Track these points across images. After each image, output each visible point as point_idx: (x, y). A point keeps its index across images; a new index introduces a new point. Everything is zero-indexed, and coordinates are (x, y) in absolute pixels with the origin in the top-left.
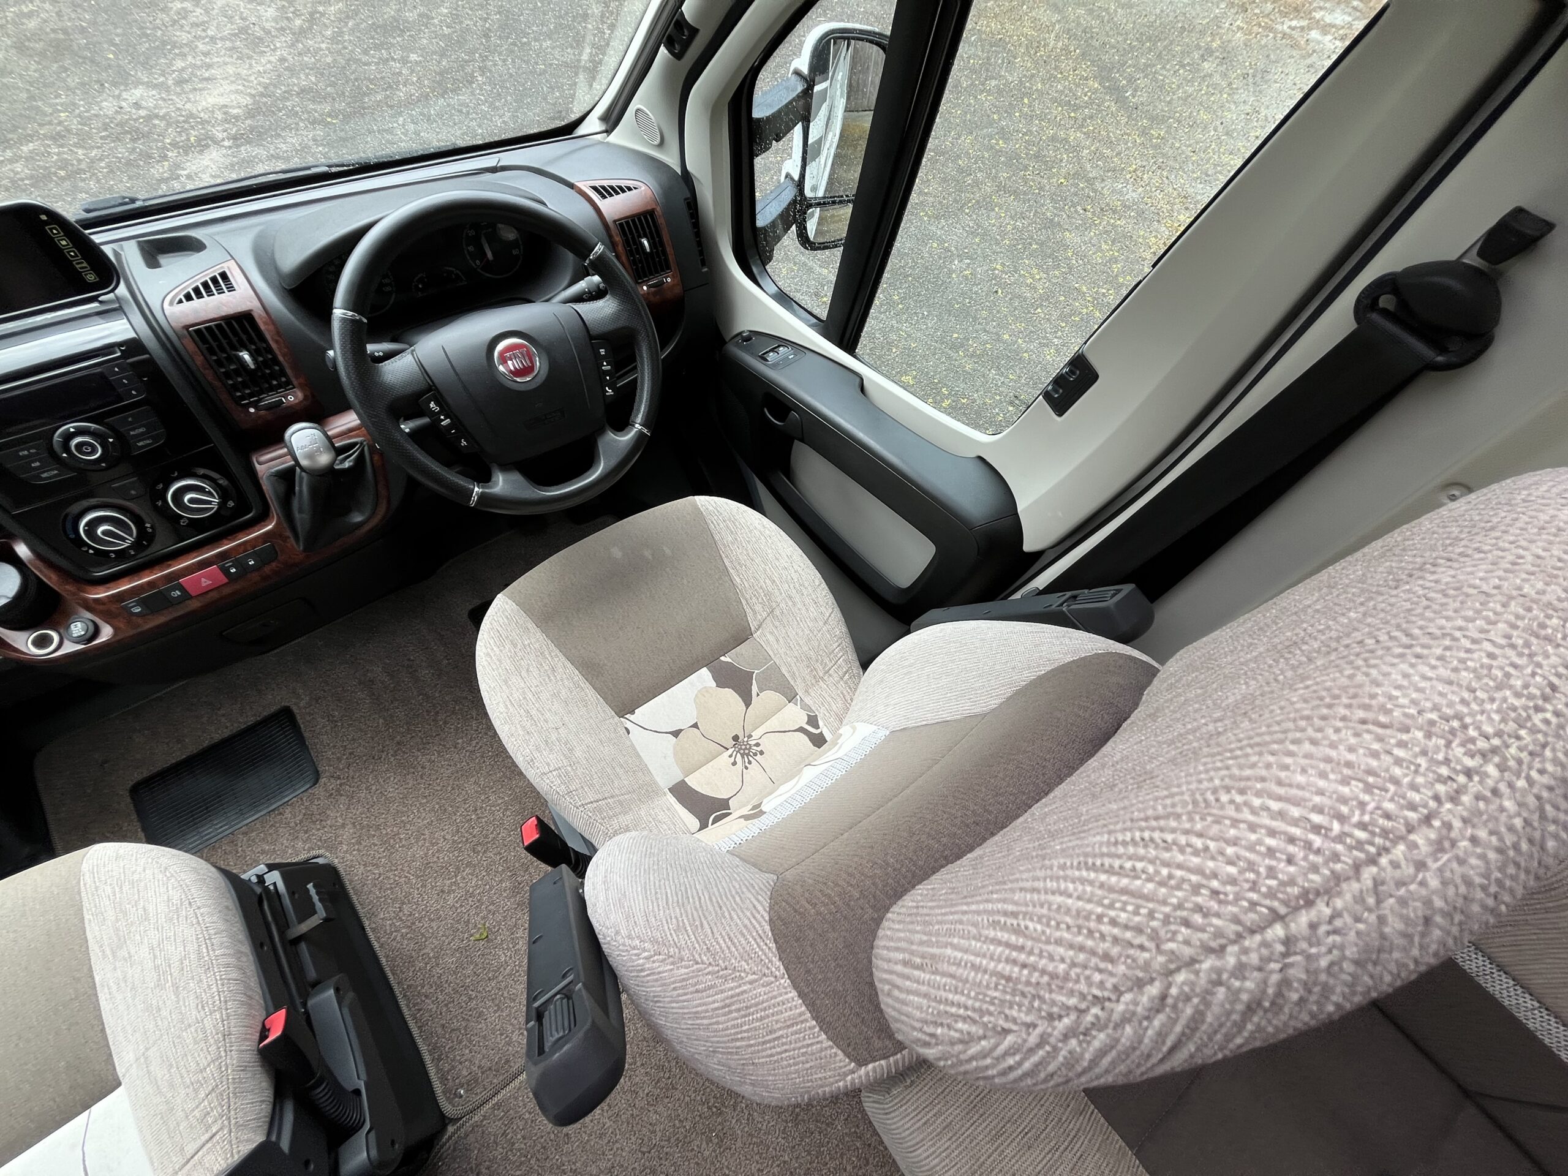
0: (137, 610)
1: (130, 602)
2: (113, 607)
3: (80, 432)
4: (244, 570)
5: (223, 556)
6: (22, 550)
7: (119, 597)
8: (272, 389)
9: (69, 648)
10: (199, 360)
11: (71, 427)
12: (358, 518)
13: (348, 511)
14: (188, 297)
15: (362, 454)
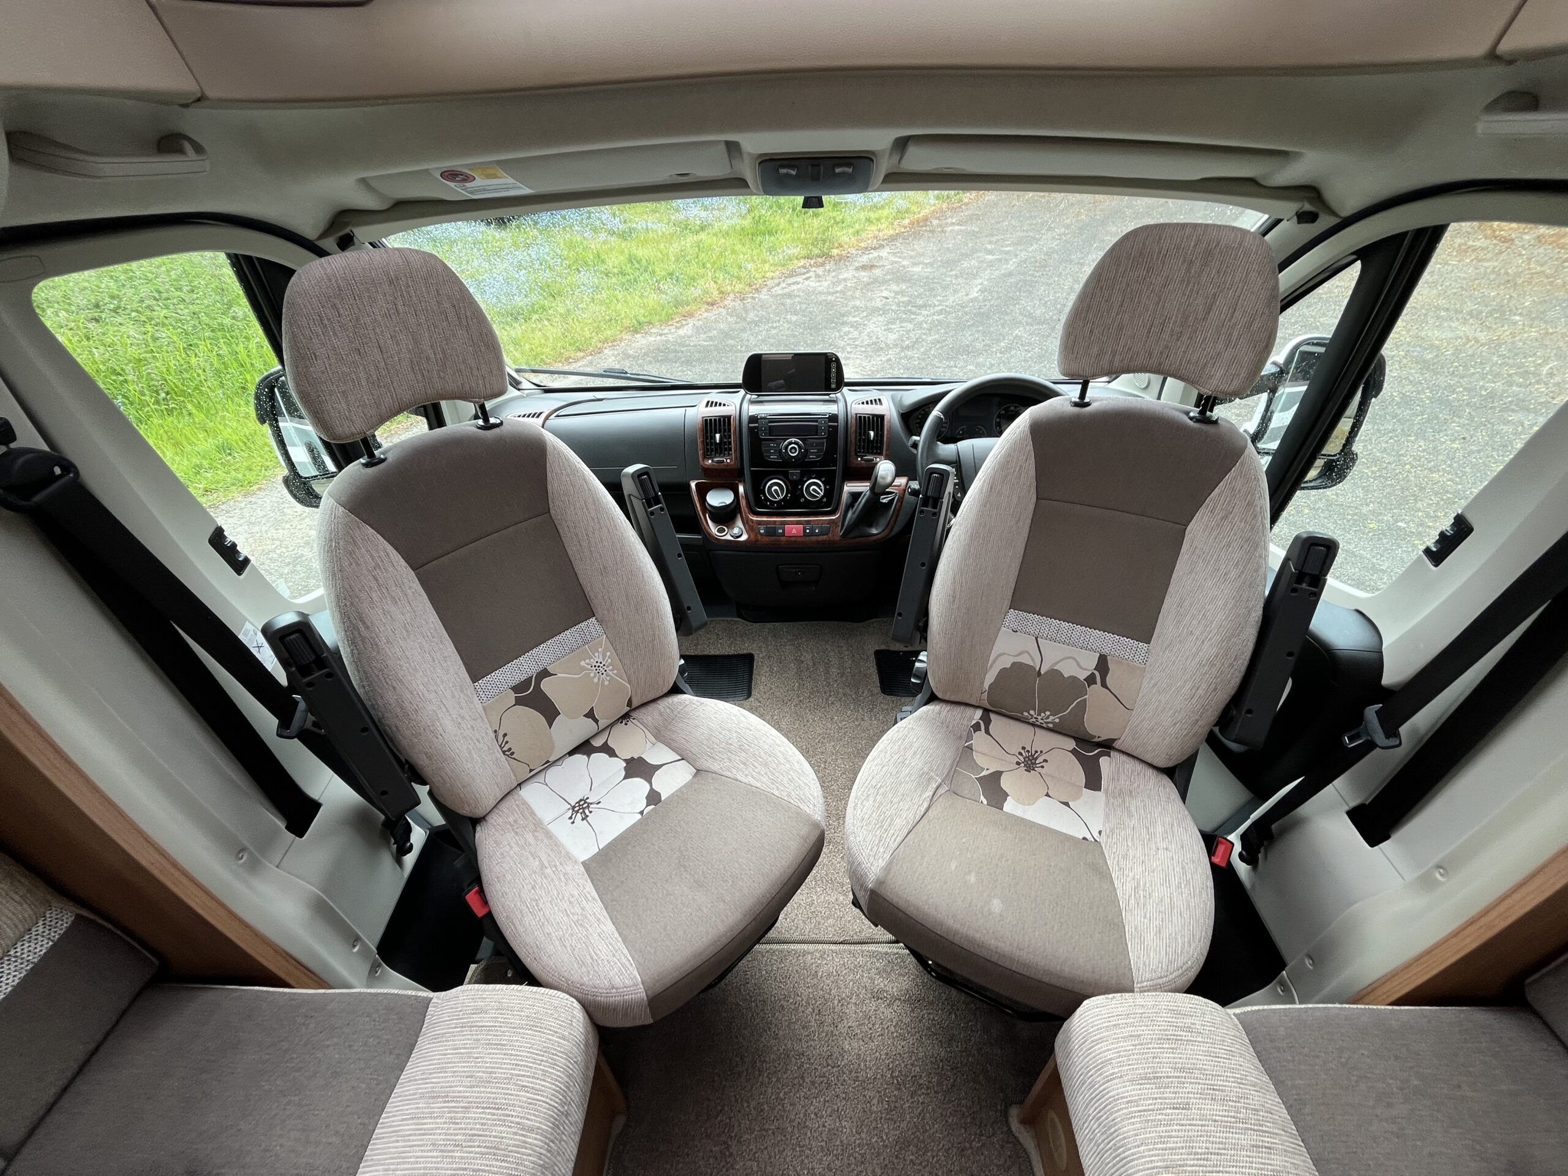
0: (762, 531)
1: (762, 527)
2: (755, 526)
3: (795, 443)
4: (812, 534)
5: (808, 522)
6: (741, 489)
7: (760, 523)
8: (872, 453)
9: (729, 537)
10: (853, 429)
11: (793, 440)
12: (874, 531)
13: (871, 526)
14: (863, 403)
15: (894, 499)
